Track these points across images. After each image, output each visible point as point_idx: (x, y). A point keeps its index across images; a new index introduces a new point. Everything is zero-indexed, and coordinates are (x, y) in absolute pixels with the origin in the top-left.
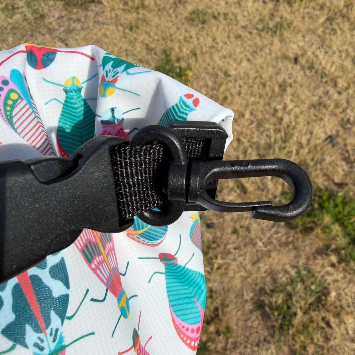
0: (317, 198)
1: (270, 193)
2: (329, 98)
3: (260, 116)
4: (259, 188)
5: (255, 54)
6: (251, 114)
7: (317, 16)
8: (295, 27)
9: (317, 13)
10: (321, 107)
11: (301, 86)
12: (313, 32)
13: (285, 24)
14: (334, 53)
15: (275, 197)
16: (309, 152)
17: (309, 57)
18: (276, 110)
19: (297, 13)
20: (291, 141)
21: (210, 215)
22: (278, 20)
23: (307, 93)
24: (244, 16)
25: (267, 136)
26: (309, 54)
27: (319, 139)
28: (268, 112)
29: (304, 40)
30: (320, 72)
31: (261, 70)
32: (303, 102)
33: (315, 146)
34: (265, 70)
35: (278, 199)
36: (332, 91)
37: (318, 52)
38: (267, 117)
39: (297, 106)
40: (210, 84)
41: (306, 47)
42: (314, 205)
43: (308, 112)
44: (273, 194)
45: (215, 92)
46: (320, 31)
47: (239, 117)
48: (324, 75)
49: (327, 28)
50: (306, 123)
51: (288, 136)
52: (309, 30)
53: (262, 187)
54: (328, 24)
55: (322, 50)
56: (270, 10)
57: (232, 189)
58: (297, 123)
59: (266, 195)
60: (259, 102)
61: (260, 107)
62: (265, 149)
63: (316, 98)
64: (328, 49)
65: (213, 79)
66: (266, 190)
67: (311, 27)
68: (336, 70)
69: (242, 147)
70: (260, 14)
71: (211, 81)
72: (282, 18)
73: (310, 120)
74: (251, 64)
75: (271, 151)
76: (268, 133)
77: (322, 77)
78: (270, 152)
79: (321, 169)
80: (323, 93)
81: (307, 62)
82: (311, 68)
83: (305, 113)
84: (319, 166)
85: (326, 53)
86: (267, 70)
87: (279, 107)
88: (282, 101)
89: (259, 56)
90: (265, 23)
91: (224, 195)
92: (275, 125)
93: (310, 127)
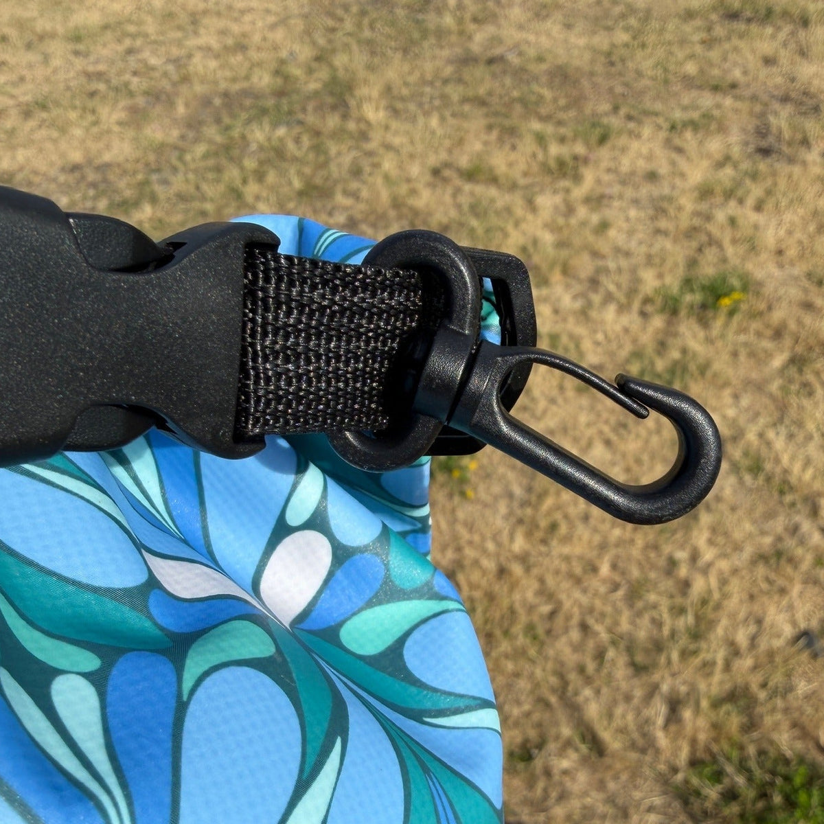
0: (779, 781)
1: (663, 758)
2: (802, 542)
3: (635, 573)
4: (633, 746)
5: (622, 431)
6: (614, 567)
7: (766, 352)
8: (715, 375)
9: (767, 344)
10: (783, 562)
11: (733, 509)
12: (759, 387)
13: (692, 367)
14: (809, 438)
15: (675, 770)
16: (755, 668)
17: (749, 445)
18: (672, 563)
19: (719, 344)
20: (712, 637)
21: (514, 801)
22: (675, 354)
23: (748, 526)
24: (597, 344)
25: (653, 621)
26: (751, 436)
27: (779, 636)
28: (653, 566)
29: (737, 407)
30: (777, 480)
31: (635, 468)
32: (738, 548)
33: (771, 654)
34: (645, 468)
35: (680, 777)
36: (806, 526)
37: (771, 434)
38: (653, 575)
39: (724, 555)
40: (518, 491)
41: (742, 421)
42: (772, 797)
43: (751, 571)
44: (667, 762)
45: (529, 511)
46: (774, 387)
47: (585, 571)
48: (786, 488)
49: (791, 381)
50: (745, 596)
51: (703, 627)
52: (748, 383)
53: (641, 742)
54: (793, 371)
55: (783, 431)
56: (657, 332)
57: (568, 744)
58: (725, 596)
59: (651, 764)
60: (632, 541)
61: (636, 552)
62: (647, 651)
63: (768, 540)
64: (794, 429)
65: (525, 481)
66: (650, 752)
67: (754, 375)
68: (814, 478)
69: (591, 644)
70: (635, 341)
71: (520, 485)
72: (684, 351)
73: (755, 590)
74: (614, 453)
75: (663, 660)
76: (655, 614)
77: (782, 493)
78: (660, 659)
79: (786, 710)
80: (786, 529)
81: (746, 454)
82: (756, 471)
83: (744, 572)
84: (779, 703)
85: (791, 436)
86: (651, 468)
87: (681, 555)
88: (686, 542)
89: (632, 436)
90: (646, 362)
91: (550, 755)
92: (672, 597)
93: (756, 608)
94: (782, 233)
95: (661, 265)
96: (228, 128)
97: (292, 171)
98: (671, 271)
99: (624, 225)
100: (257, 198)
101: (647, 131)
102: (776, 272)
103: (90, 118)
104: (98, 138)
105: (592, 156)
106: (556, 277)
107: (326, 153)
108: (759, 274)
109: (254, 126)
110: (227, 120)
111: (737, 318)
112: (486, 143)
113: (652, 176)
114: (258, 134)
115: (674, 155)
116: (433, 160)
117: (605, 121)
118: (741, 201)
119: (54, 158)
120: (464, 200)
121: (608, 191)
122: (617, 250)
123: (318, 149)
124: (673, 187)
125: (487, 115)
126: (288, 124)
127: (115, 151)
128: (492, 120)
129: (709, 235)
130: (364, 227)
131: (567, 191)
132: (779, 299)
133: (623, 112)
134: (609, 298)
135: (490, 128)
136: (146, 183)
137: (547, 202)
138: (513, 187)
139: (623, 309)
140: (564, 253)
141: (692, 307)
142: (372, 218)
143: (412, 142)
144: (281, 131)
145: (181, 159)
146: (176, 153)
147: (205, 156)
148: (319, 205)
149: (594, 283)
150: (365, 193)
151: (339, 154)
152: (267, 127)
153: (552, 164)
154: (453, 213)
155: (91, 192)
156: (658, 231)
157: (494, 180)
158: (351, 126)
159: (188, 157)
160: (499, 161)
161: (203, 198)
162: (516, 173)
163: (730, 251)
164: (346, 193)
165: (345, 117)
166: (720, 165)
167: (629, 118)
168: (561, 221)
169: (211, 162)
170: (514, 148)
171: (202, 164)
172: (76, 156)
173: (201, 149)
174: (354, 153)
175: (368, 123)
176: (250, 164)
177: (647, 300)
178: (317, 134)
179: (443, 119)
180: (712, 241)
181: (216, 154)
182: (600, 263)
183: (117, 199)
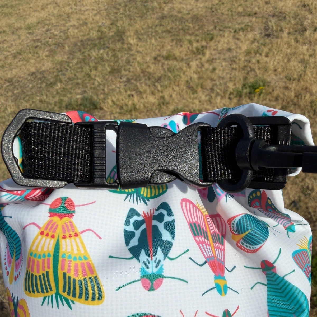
94: (276, 63)
95: (235, 81)
96: (84, 53)
97: (106, 65)
98: (238, 82)
99: (221, 68)
100: (96, 76)
101: (226, 34)
102: (274, 77)
103: (36, 55)
104: (39, 62)
105: (208, 45)
106: (199, 89)
107: (117, 57)
108: (269, 79)
109: (92, 51)
110: (83, 50)
111: (262, 95)
112: (171, 46)
113: (229, 50)
114: (94, 54)
115: (237, 41)
116: (154, 54)
117: (212, 32)
118: (261, 54)
119: (25, 71)
120: (165, 67)
121: (214, 57)
122: (220, 77)
123: (115, 56)
124: (237, 53)
125: (171, 36)
126: (103, 48)
127: (46, 66)
128: (173, 38)
129: (250, 68)
130: (132, 81)
131: (201, 59)
132: (276, 87)
133: (217, 28)
134: (218, 94)
135: (173, 40)
136: (58, 75)
137: (194, 64)
138: (182, 60)
139: (222, 97)
140: (201, 81)
141: (246, 94)
142: (135, 77)
143: (146, 49)
144: (102, 51)
145: (68, 66)
146: (67, 64)
147: (77, 64)
148: (116, 75)
149: (212, 90)
150: (132, 70)
151: (122, 57)
152: (96, 50)
153: (195, 50)
154: (162, 72)
155: (39, 82)
156: (233, 69)
157: (175, 59)
158: (125, 46)
159: (71, 65)
160: (177, 52)
161: (77, 78)
162: (183, 55)
163: (258, 72)
164: (125, 70)
165: (123, 43)
166: (252, 42)
167: (220, 30)
168: (199, 70)
169: (79, 66)
170: (181, 46)
171: (76, 66)
172: (33, 70)
173: (75, 61)
174: (127, 55)
175: (131, 44)
176: (92, 64)
177: (231, 94)
178: (114, 50)
179: (156, 39)
180: (252, 70)
181: (80, 62)
182: (214, 82)
183: (49, 83)
